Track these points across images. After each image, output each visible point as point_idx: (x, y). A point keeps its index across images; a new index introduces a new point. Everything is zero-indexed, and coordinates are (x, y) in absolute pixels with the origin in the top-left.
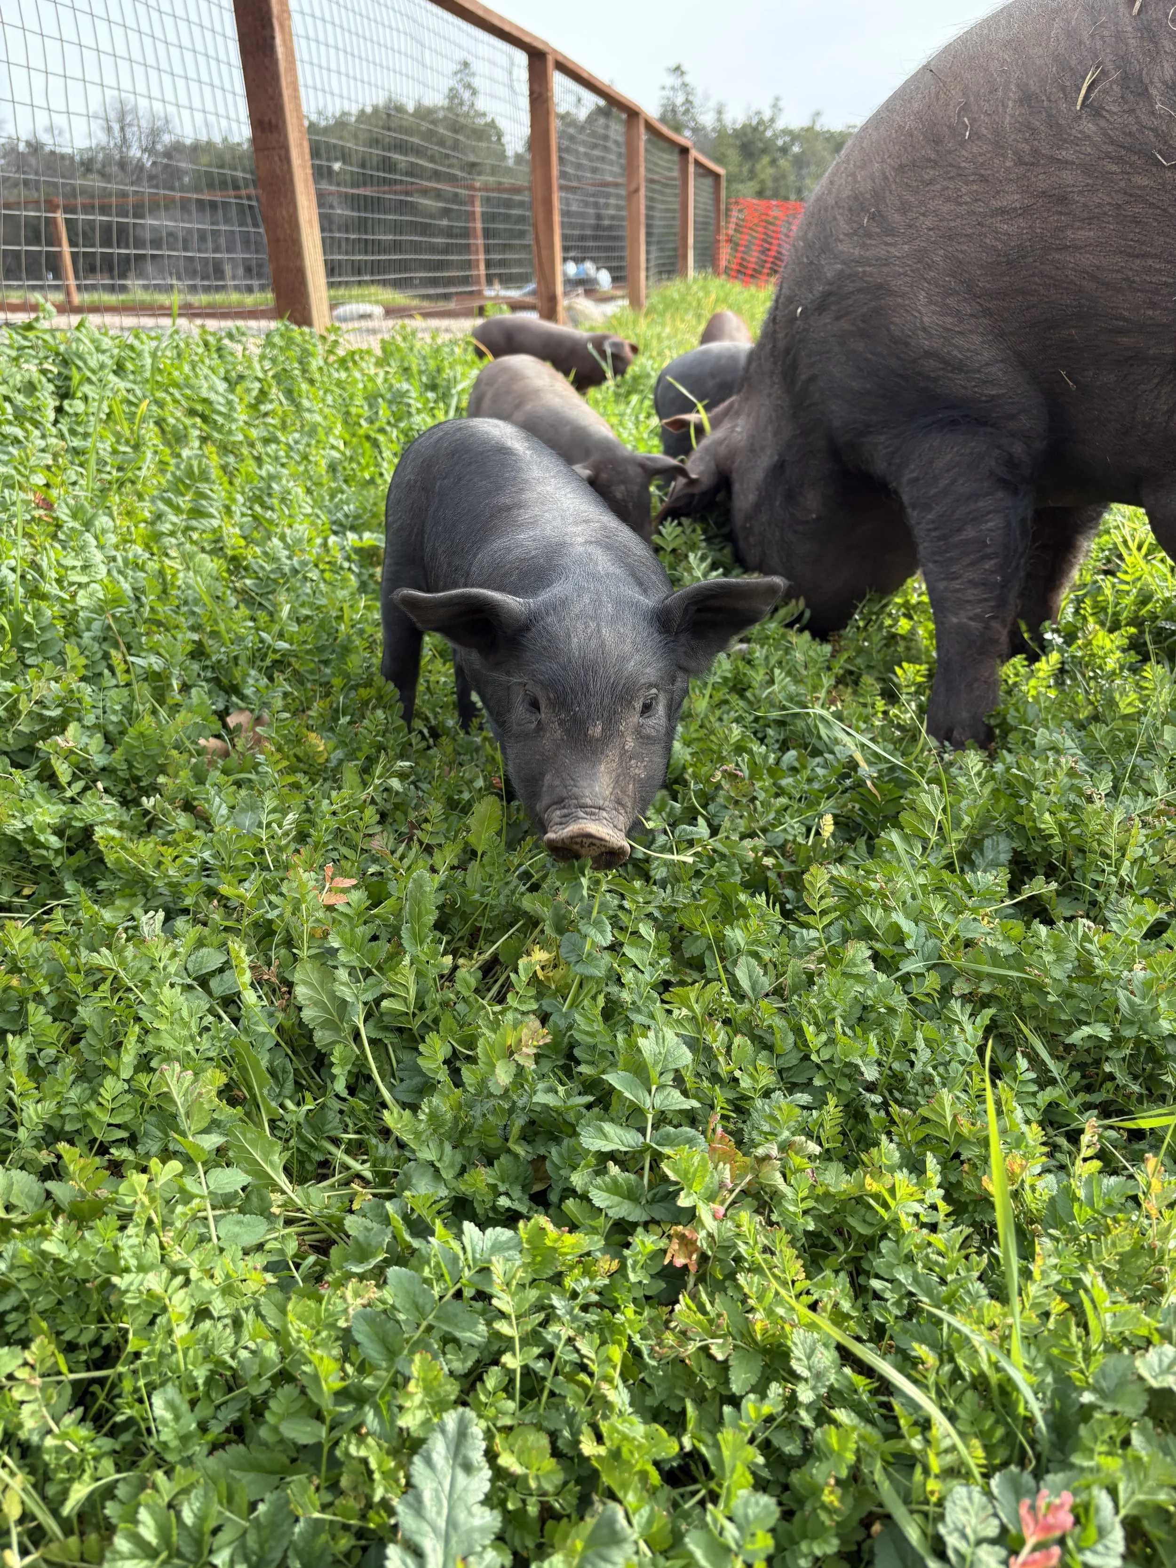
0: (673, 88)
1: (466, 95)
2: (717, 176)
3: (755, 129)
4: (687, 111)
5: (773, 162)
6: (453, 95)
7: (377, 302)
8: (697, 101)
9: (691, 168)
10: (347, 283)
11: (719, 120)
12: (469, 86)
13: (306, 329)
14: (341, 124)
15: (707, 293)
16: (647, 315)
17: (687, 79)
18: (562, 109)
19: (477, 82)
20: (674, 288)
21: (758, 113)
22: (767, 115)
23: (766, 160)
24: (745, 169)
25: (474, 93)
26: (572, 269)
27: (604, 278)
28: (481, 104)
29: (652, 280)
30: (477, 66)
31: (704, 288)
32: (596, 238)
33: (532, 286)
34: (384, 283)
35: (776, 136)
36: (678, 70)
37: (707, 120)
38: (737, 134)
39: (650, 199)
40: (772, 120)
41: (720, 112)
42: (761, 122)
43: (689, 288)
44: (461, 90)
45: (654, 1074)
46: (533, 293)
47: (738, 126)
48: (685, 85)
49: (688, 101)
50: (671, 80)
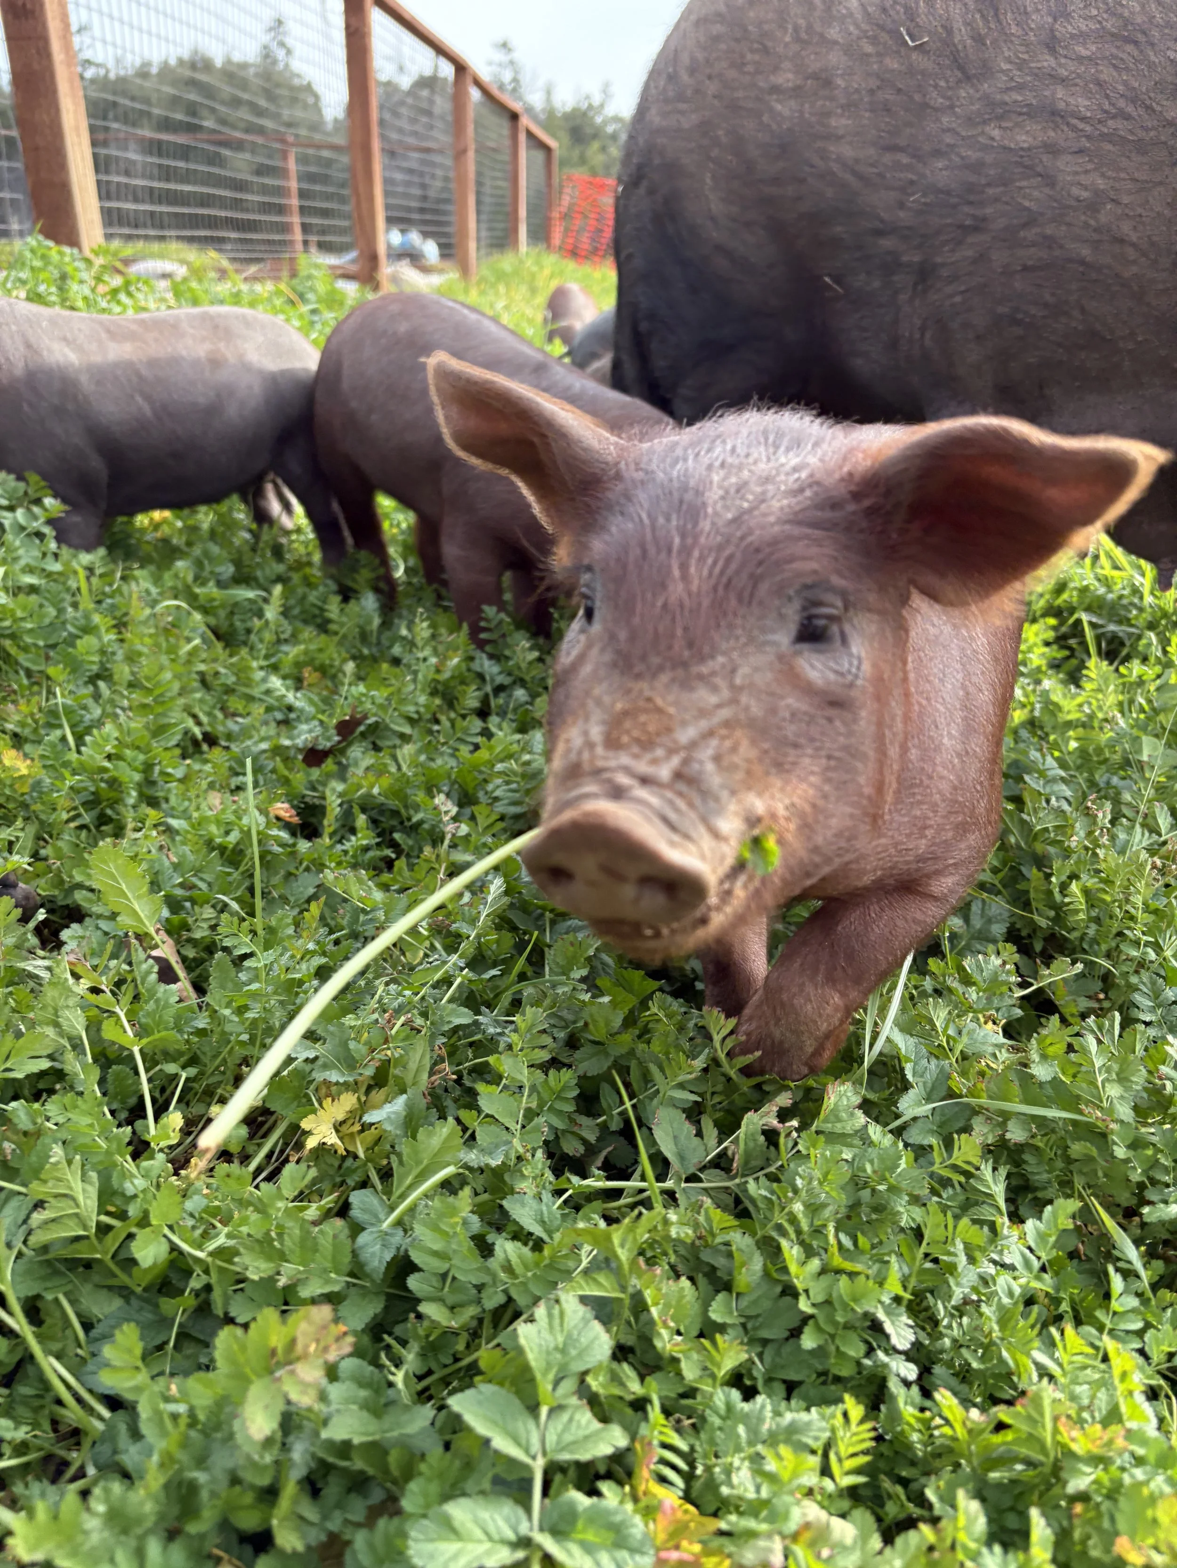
0: (500, 65)
1: (281, 54)
2: (547, 149)
3: (585, 114)
4: (514, 90)
5: (603, 149)
6: (267, 54)
7: (183, 262)
8: (525, 79)
9: (522, 137)
10: (146, 238)
11: (548, 100)
12: (282, 44)
13: (67, 250)
14: (143, 73)
15: (541, 267)
16: (479, 283)
17: (516, 56)
18: (383, 77)
19: (289, 41)
20: (506, 262)
21: (588, 97)
22: (596, 100)
23: (595, 145)
24: (576, 153)
25: (289, 52)
26: (396, 238)
27: (430, 249)
28: (297, 65)
29: (483, 252)
30: (291, 26)
31: (538, 263)
32: (422, 210)
33: (353, 254)
34: (191, 240)
35: (605, 122)
36: (504, 45)
37: (535, 99)
38: (567, 117)
39: (479, 164)
40: (602, 106)
41: (549, 93)
42: (590, 107)
43: (521, 262)
44: (274, 46)
45: (545, 1386)
46: (353, 261)
47: (568, 108)
48: (512, 62)
49: (515, 80)
50: (500, 56)
